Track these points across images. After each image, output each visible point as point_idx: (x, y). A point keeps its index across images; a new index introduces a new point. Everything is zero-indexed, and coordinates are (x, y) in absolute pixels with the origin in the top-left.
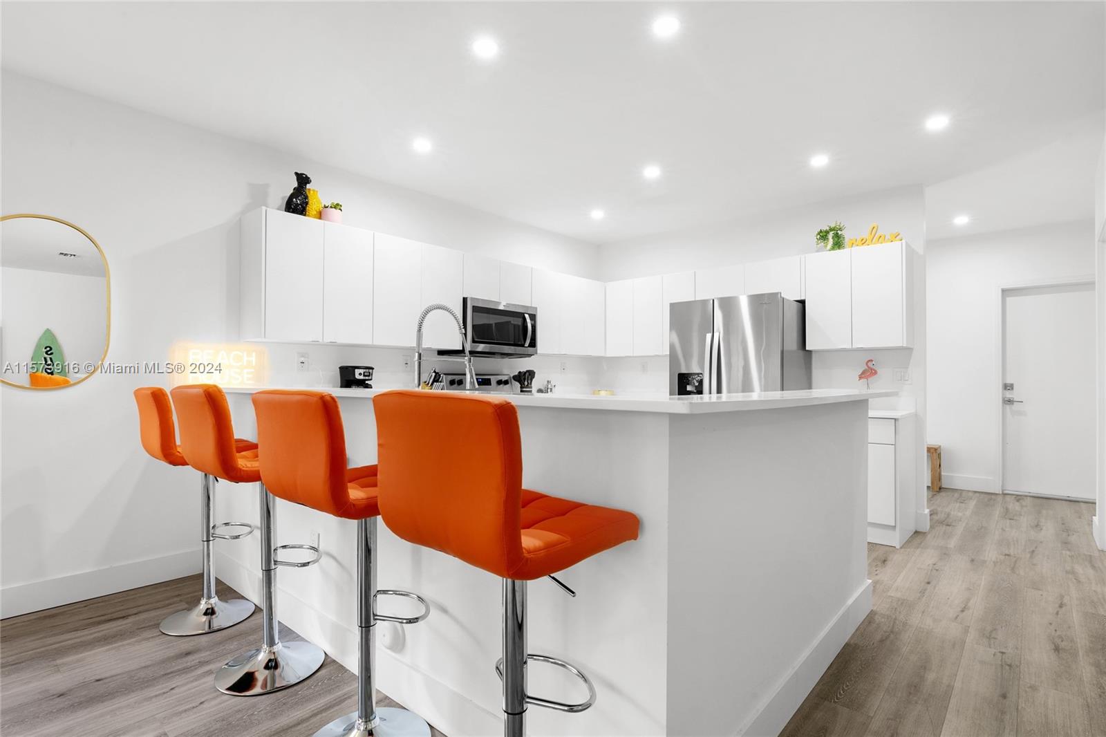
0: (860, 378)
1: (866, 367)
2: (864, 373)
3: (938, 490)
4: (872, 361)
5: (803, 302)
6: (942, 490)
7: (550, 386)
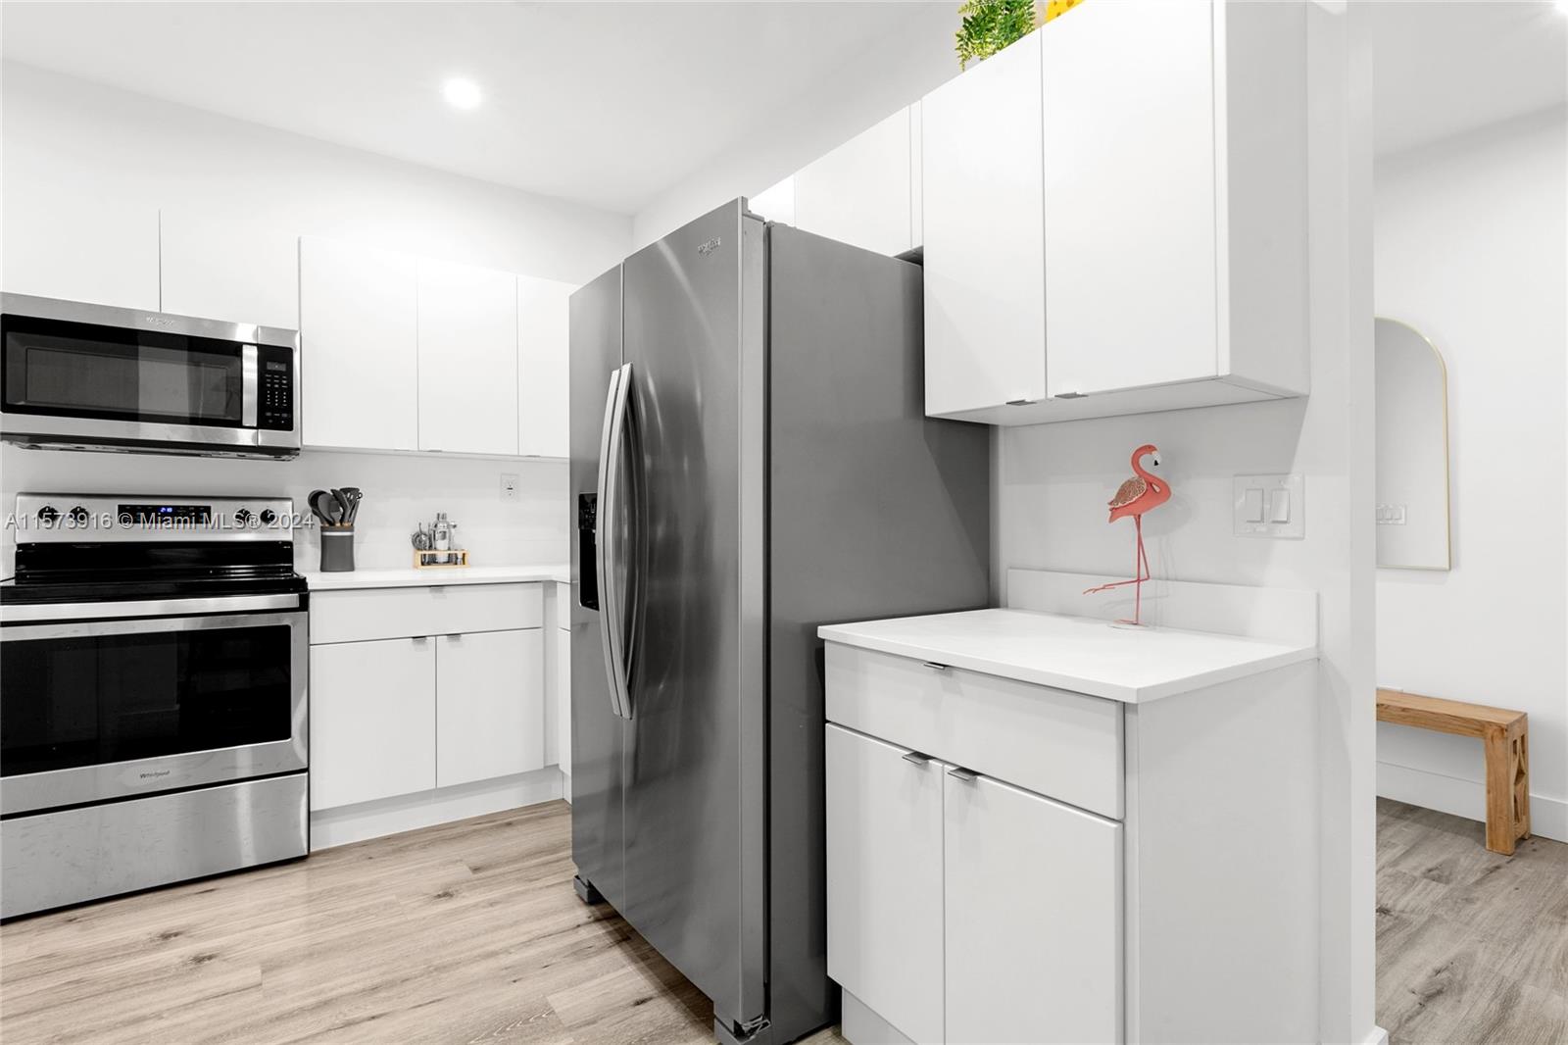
0: (1115, 512)
1: (1132, 475)
2: (1123, 493)
3: (1510, 849)
4: (1150, 449)
5: (916, 259)
6: (1528, 845)
7: (441, 527)
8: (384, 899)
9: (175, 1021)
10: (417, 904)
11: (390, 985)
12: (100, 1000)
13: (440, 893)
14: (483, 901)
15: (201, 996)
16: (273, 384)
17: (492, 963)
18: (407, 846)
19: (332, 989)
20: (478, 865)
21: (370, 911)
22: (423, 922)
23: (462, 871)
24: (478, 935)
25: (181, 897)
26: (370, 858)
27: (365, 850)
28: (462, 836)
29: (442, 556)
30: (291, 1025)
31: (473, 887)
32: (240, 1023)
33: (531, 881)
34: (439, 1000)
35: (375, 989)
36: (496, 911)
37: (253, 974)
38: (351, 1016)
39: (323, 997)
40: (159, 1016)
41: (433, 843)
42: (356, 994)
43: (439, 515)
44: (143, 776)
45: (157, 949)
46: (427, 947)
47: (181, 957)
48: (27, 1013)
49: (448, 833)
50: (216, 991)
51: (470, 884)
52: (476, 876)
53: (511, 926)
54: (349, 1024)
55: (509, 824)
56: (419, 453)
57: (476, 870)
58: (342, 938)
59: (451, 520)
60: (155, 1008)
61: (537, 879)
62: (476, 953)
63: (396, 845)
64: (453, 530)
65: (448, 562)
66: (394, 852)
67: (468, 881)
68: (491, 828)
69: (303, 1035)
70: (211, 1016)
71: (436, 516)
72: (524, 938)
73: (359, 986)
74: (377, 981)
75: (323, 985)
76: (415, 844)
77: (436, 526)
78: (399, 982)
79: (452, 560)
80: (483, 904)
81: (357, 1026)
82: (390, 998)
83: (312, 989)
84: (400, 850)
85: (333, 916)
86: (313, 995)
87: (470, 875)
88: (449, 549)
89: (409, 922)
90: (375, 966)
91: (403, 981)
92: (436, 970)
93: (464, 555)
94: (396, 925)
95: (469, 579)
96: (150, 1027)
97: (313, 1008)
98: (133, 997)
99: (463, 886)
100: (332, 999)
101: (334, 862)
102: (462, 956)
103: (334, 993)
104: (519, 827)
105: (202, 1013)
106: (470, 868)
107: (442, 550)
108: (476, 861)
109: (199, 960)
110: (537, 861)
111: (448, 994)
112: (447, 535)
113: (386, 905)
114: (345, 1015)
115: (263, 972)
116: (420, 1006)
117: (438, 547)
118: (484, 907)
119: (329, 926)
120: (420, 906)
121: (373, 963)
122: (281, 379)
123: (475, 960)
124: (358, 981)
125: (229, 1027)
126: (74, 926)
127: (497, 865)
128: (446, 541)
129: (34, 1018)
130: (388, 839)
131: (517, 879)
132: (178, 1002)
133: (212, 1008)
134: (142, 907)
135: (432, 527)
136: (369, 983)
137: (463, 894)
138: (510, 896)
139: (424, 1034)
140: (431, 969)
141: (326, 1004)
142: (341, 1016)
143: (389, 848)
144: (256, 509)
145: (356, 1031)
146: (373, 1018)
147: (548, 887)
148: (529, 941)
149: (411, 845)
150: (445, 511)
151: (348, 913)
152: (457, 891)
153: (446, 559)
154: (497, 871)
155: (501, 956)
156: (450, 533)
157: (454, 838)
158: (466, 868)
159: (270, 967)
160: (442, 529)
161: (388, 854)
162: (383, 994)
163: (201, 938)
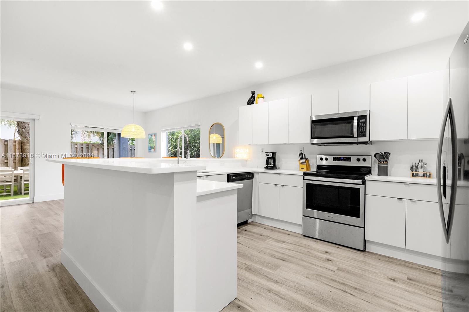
7: (421, 164)
8: (375, 271)
9: (317, 268)
10: (383, 277)
11: (360, 290)
12: (310, 257)
13: (392, 278)
14: (404, 288)
15: (324, 266)
16: (361, 125)
17: (392, 305)
18: (392, 262)
19: (347, 282)
20: (410, 278)
21: (369, 272)
22: (381, 282)
23: (405, 277)
24: (394, 296)
25: (334, 246)
26: (379, 259)
27: (380, 257)
28: (413, 268)
29: (421, 174)
30: (334, 283)
31: (404, 282)
32: (326, 276)
33: (427, 293)
34: (370, 303)
35: (356, 289)
36: (406, 293)
37: (335, 269)
38: (346, 290)
39: (344, 282)
40: (315, 265)
41: (401, 265)
42: (351, 287)
43: (420, 160)
44: (328, 216)
45: (323, 254)
46: (377, 289)
47: (326, 257)
48: (301, 253)
49: (408, 265)
50: (327, 267)
51: (403, 282)
52: (408, 281)
53: (408, 300)
54: (345, 291)
55: (435, 273)
56: (407, 140)
57: (409, 279)
58: (358, 273)
59: (425, 162)
60: (316, 264)
61: (430, 294)
62: (390, 299)
63: (390, 260)
64: (425, 165)
65: (423, 176)
66: (387, 261)
67: (404, 281)
68: (426, 271)
69: (335, 287)
70: (323, 271)
71: (419, 160)
72: (409, 307)
73: (353, 286)
74: (358, 287)
75: (346, 280)
76: (395, 262)
77: (418, 164)
78: (363, 291)
79: (425, 176)
80: (403, 289)
81: (346, 293)
82: (358, 293)
83: (343, 279)
84: (389, 262)
85: (360, 267)
86: (343, 280)
87: (406, 279)
88: (424, 172)
89: (377, 280)
90: (360, 284)
91: (364, 292)
92: (375, 295)
93: (430, 174)
94: (373, 278)
95: (432, 183)
96: (313, 266)
97: (341, 283)
98: (314, 260)
99: (401, 281)
100: (345, 284)
101: (370, 256)
102: (385, 297)
103: (347, 283)
104: (438, 276)
105: (322, 269)
106: (407, 278)
107: (421, 172)
108: (411, 276)
109: (328, 260)
110: (435, 289)
111: (373, 303)
112: (423, 167)
113: (374, 272)
114: (346, 289)
115: (337, 269)
116: (364, 300)
117: (419, 171)
118: (403, 290)
119: (357, 269)
120: (383, 278)
121: (360, 283)
122: (363, 124)
123: (388, 301)
124: (354, 284)
125: (325, 275)
126: (315, 242)
127: (418, 282)
128: (423, 169)
129: (300, 254)
130: (389, 257)
131: (422, 290)
132: (320, 265)
133: (324, 270)
134: (327, 245)
135: (417, 164)
136: (356, 287)
137: (399, 283)
138: (415, 292)
139: (359, 307)
140: (374, 294)
141: (344, 284)
142: (345, 289)
143: (387, 260)
144: (361, 158)
145: (345, 294)
146: (351, 294)
147: (432, 299)
148: (411, 309)
149: (394, 262)
150: (422, 159)
151: (363, 269)
152: (398, 281)
153: (422, 175)
154: (416, 283)
155: (397, 306)
156: (424, 166)
157: (409, 267)
158: (406, 277)
159: (339, 269)
160: (421, 165)
161: (385, 261)
162: (357, 291)
163: (332, 256)
